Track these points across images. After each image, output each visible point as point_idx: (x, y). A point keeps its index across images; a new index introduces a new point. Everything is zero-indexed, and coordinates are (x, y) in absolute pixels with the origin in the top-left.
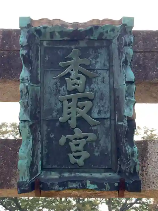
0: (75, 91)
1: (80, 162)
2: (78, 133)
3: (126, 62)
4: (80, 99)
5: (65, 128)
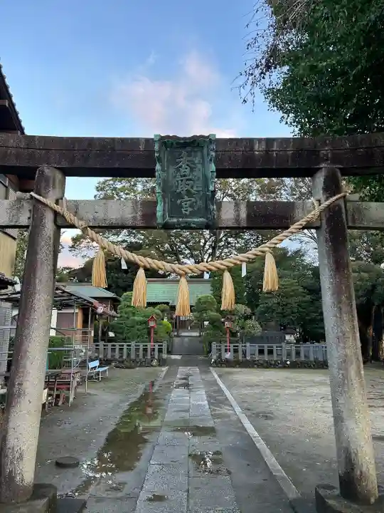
0: (185, 176)
1: (187, 213)
2: (186, 198)
3: (211, 160)
4: (187, 180)
5: (180, 196)
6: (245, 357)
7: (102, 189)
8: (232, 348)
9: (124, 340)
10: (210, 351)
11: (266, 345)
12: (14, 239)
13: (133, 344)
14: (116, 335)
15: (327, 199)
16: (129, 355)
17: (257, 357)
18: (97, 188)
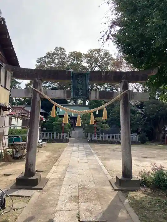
0: (80, 83)
2: (80, 90)
4: (81, 85)
5: (78, 89)
6: (102, 139)
7: (39, 62)
8: (97, 136)
9: (51, 131)
10: (88, 137)
11: (111, 134)
12: (9, 90)
13: (55, 133)
14: (46, 129)
15: (123, 91)
16: (53, 137)
17: (107, 139)
18: (37, 61)
